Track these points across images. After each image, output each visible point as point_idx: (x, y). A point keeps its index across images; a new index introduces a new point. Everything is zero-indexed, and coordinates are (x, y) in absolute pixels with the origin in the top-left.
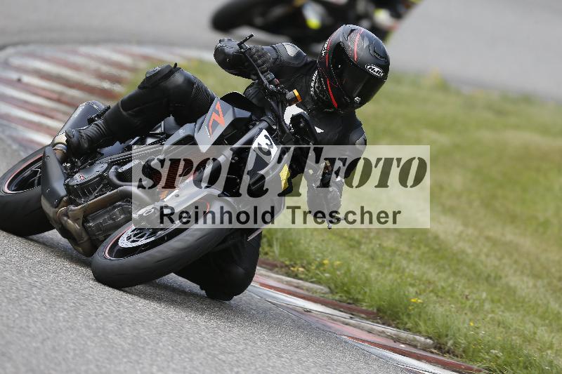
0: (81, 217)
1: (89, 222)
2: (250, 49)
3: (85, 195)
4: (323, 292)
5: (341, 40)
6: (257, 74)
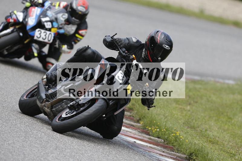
0: (50, 106)
1: (53, 108)
2: (116, 39)
3: (52, 98)
5: (153, 35)
6: (118, 49)
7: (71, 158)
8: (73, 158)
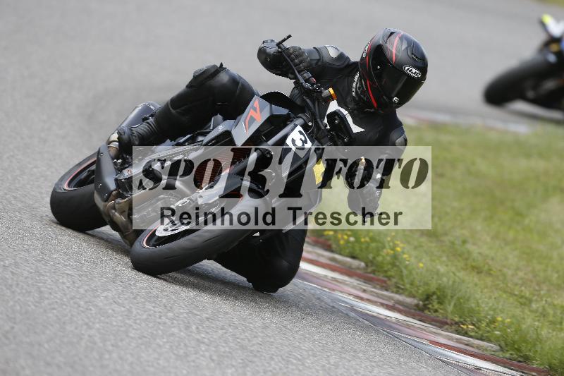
0: (126, 209)
2: (288, 49)
4: (493, 349)
5: (381, 43)
7: (149, 302)
8: (154, 302)
